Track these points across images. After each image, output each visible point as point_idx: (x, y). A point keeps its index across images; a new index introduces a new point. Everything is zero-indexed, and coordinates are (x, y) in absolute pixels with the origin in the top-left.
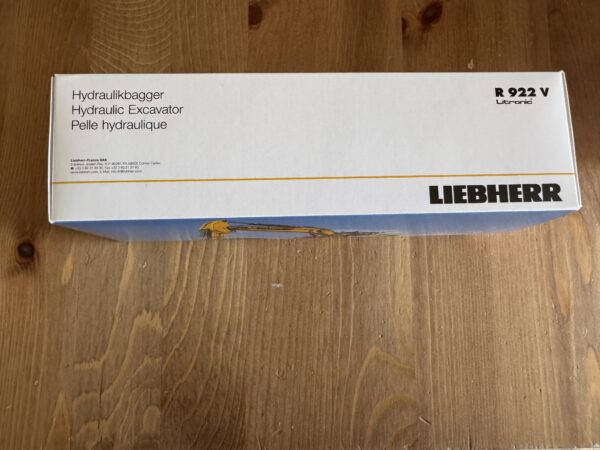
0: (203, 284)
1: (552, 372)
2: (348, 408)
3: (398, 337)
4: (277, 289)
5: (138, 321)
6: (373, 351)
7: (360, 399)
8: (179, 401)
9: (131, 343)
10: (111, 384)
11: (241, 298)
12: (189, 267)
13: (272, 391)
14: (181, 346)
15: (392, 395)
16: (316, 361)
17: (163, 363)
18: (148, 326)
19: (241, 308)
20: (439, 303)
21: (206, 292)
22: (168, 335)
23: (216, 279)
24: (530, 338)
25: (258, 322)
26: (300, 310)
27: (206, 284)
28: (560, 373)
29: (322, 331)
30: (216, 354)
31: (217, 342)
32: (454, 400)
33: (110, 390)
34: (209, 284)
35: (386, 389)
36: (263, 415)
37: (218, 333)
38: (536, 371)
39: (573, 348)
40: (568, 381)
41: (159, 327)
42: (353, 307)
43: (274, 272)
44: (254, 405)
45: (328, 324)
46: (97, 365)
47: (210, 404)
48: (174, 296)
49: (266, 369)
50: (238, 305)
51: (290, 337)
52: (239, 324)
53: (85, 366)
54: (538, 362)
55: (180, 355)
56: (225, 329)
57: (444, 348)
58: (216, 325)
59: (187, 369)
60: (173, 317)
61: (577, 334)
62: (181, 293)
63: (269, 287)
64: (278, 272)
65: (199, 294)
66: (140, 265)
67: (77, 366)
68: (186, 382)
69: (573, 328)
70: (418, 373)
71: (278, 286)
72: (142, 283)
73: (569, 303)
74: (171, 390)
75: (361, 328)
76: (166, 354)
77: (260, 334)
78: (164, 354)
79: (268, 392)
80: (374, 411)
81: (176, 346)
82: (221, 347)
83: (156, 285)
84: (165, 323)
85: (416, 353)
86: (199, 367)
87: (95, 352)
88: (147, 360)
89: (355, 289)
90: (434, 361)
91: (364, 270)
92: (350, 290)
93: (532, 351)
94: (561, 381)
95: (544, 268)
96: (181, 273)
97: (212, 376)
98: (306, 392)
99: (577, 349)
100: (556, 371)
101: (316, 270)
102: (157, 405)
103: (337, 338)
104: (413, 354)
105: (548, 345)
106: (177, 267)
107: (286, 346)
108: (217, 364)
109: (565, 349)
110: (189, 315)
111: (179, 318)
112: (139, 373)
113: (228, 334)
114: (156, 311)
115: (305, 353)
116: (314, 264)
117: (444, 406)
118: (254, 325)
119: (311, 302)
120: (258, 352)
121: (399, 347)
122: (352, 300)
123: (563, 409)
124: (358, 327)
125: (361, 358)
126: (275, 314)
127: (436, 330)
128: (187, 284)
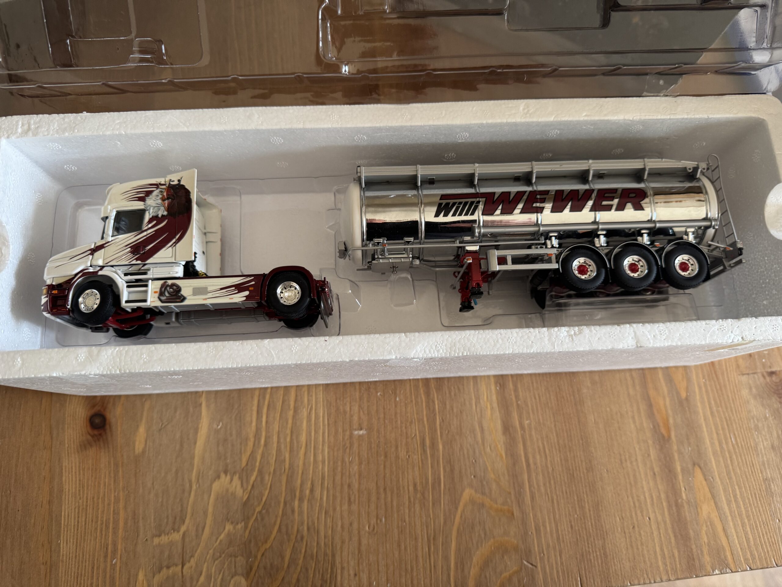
0: (282, 440)
1: (659, 497)
2: (446, 558)
3: (492, 476)
4: (360, 436)
5: (216, 486)
6: (467, 493)
7: (458, 550)
8: (265, 568)
9: (210, 509)
10: (192, 556)
11: (323, 450)
12: (267, 422)
13: (363, 548)
14: (263, 508)
15: (492, 540)
16: (407, 511)
17: (246, 527)
18: (227, 490)
19: (323, 462)
20: (531, 436)
21: (286, 447)
22: (248, 498)
23: (295, 431)
24: (631, 463)
25: (342, 474)
26: (386, 456)
27: (285, 439)
28: (667, 497)
29: (410, 477)
30: (301, 513)
31: (301, 500)
32: (558, 538)
33: (193, 562)
34: (288, 439)
35: (485, 534)
36: (355, 575)
37: (301, 491)
38: (642, 497)
39: (679, 469)
40: (677, 505)
41: (239, 492)
42: (441, 447)
43: (356, 418)
44: (345, 565)
45: (416, 469)
46: (176, 537)
47: (299, 569)
48: (253, 455)
49: (355, 525)
50: (320, 458)
51: (378, 488)
52: (323, 478)
53: (164, 539)
54: (643, 488)
55: (262, 519)
56: (309, 485)
57: (541, 484)
58: (299, 481)
59: (271, 533)
60: (253, 478)
61: (680, 453)
62: (260, 451)
63: (351, 436)
64: (360, 418)
65: (279, 450)
66: (215, 426)
67: (156, 541)
68: (271, 547)
69: (675, 448)
70: (516, 512)
71: (361, 432)
72: (218, 445)
73: (668, 420)
74: (256, 557)
75: (452, 470)
76: (249, 518)
77: (346, 487)
78: (246, 519)
79: (359, 551)
80: (475, 560)
81: (258, 509)
82: (305, 505)
83: (233, 445)
84: (245, 485)
85: (513, 493)
86: (284, 530)
87: (174, 523)
88: (229, 527)
89: (441, 428)
90: (533, 498)
91: (448, 407)
92: (436, 430)
93: (634, 476)
94: (670, 507)
95: (638, 388)
96: (258, 429)
97: (299, 537)
98: (399, 546)
99: (683, 470)
100: (663, 496)
101: (398, 411)
102: (243, 575)
103: (427, 483)
104: (510, 493)
105: (652, 469)
106: (254, 424)
107: (374, 498)
108: (302, 524)
109: (670, 471)
110: (269, 474)
111: (259, 479)
112: (221, 541)
113: (312, 490)
114: (235, 473)
115: (395, 503)
116: (396, 406)
117: (548, 546)
118: (338, 477)
119: (397, 447)
120: (345, 507)
121: (494, 486)
122: (439, 440)
123: (675, 536)
124: (448, 469)
125: (455, 503)
126: (360, 463)
127: (532, 466)
128: (265, 441)
